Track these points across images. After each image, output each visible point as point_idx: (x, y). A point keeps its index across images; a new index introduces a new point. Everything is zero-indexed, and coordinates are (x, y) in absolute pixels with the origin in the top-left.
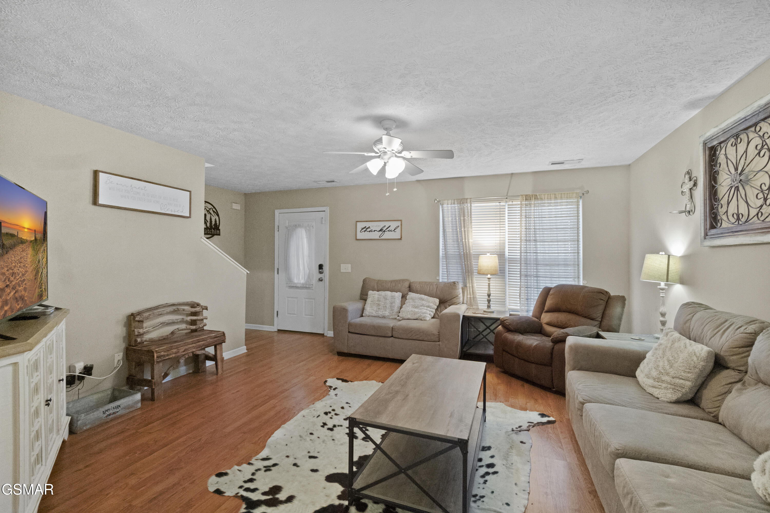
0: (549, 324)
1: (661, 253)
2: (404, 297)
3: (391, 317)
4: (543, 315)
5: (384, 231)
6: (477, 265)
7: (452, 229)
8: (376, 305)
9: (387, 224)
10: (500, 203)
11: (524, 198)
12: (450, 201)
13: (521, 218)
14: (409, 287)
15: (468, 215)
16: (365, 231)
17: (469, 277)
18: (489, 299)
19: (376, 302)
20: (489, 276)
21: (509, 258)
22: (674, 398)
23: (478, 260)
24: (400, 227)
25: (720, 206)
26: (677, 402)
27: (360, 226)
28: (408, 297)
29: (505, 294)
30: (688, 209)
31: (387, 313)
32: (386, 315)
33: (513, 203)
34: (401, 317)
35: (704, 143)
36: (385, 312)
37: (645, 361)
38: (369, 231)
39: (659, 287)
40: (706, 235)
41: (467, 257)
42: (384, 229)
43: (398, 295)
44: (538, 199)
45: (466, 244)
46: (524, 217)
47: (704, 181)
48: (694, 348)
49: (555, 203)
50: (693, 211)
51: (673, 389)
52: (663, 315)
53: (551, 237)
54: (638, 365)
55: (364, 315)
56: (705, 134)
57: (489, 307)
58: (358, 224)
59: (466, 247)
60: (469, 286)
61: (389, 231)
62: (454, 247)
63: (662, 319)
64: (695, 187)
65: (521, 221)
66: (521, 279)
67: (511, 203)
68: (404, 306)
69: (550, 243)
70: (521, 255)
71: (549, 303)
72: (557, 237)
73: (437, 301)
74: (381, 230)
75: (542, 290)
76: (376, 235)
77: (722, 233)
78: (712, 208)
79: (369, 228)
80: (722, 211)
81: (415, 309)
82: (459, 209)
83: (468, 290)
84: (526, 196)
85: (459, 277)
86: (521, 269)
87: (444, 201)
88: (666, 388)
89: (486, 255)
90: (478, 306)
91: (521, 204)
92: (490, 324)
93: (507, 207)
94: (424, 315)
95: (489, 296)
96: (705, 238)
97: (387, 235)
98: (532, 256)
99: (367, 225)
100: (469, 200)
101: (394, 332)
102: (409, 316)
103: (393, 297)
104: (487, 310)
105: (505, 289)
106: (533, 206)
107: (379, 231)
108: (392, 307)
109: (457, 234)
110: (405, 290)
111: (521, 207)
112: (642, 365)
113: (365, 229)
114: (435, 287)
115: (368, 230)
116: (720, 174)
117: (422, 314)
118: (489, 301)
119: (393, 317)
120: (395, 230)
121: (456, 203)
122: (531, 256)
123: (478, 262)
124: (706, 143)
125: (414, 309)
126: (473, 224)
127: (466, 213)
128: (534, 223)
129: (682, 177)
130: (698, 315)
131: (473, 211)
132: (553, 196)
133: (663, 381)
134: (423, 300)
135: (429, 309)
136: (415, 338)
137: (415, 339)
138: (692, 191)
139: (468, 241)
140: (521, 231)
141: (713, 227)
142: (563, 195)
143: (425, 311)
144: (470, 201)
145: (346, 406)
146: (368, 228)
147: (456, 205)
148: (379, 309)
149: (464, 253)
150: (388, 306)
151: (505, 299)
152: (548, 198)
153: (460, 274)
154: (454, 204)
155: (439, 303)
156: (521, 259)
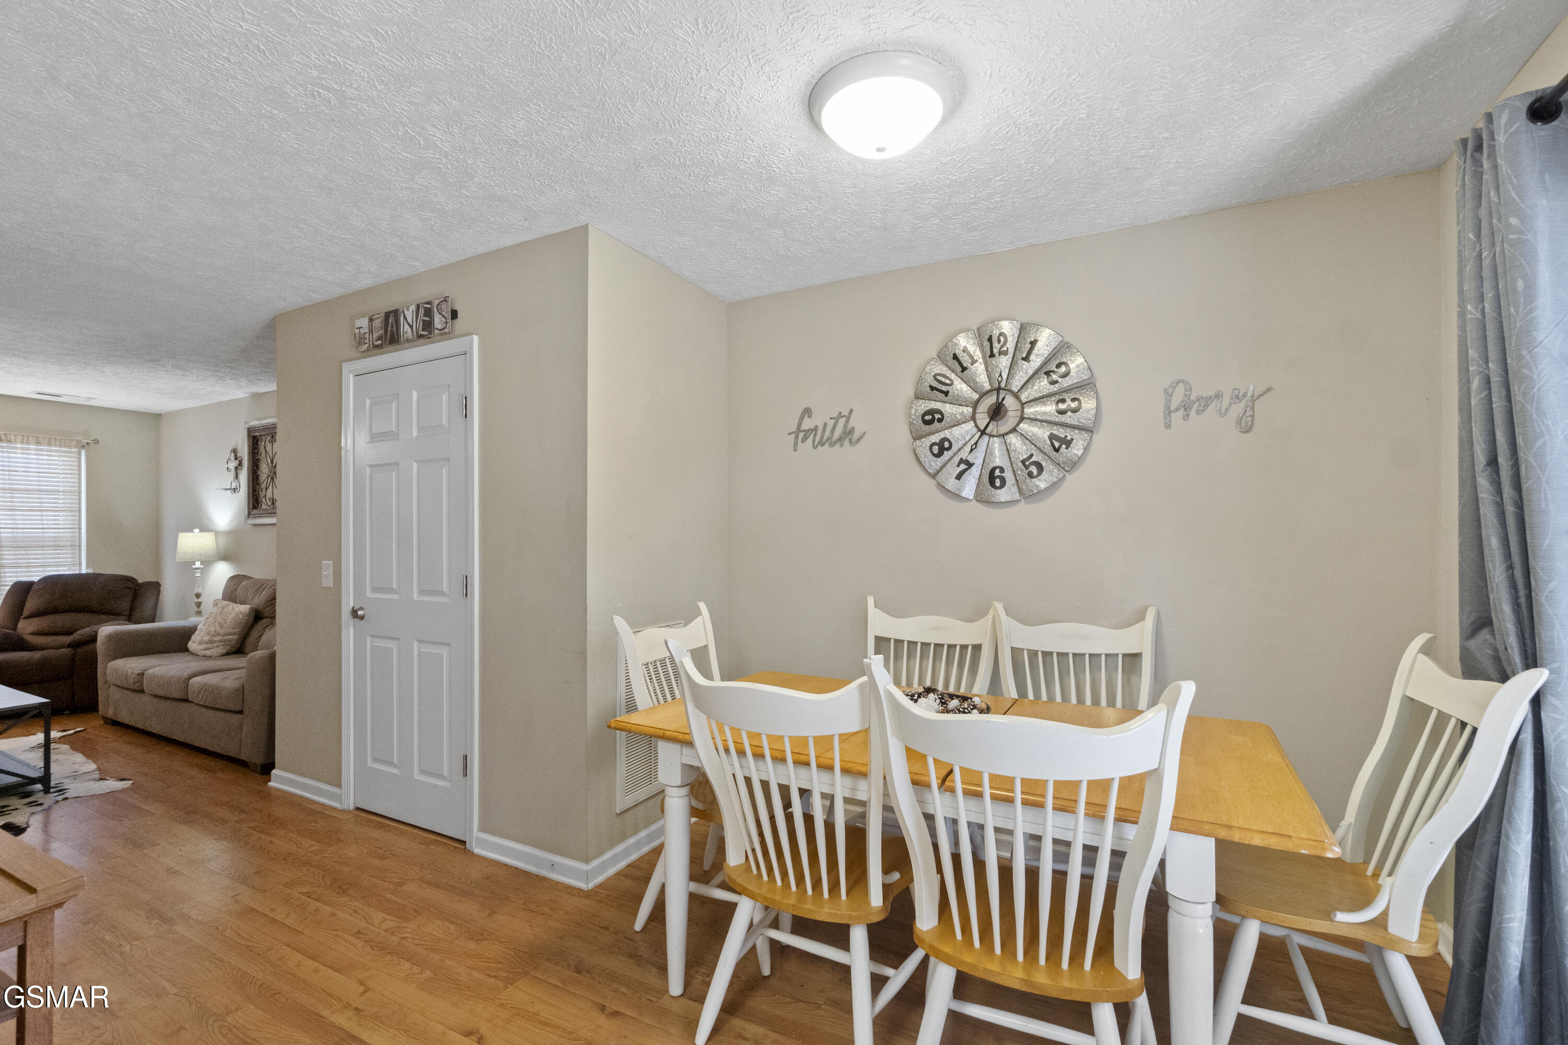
0: (32, 633)
1: (195, 530)
4: (22, 622)
22: (225, 651)
25: (260, 490)
26: (227, 654)
30: (233, 487)
35: (247, 431)
37: (197, 632)
39: (193, 567)
40: (249, 514)
47: (248, 464)
48: (240, 608)
50: (238, 490)
51: (223, 645)
52: (198, 596)
54: (189, 638)
56: (249, 422)
63: (196, 600)
64: (241, 467)
71: (30, 603)
77: (262, 514)
78: (254, 491)
80: (262, 494)
88: (218, 646)
96: (248, 517)
112: (193, 638)
116: (261, 461)
124: (249, 432)
129: (228, 454)
130: (243, 584)
133: (214, 642)
138: (238, 471)
141: (254, 507)
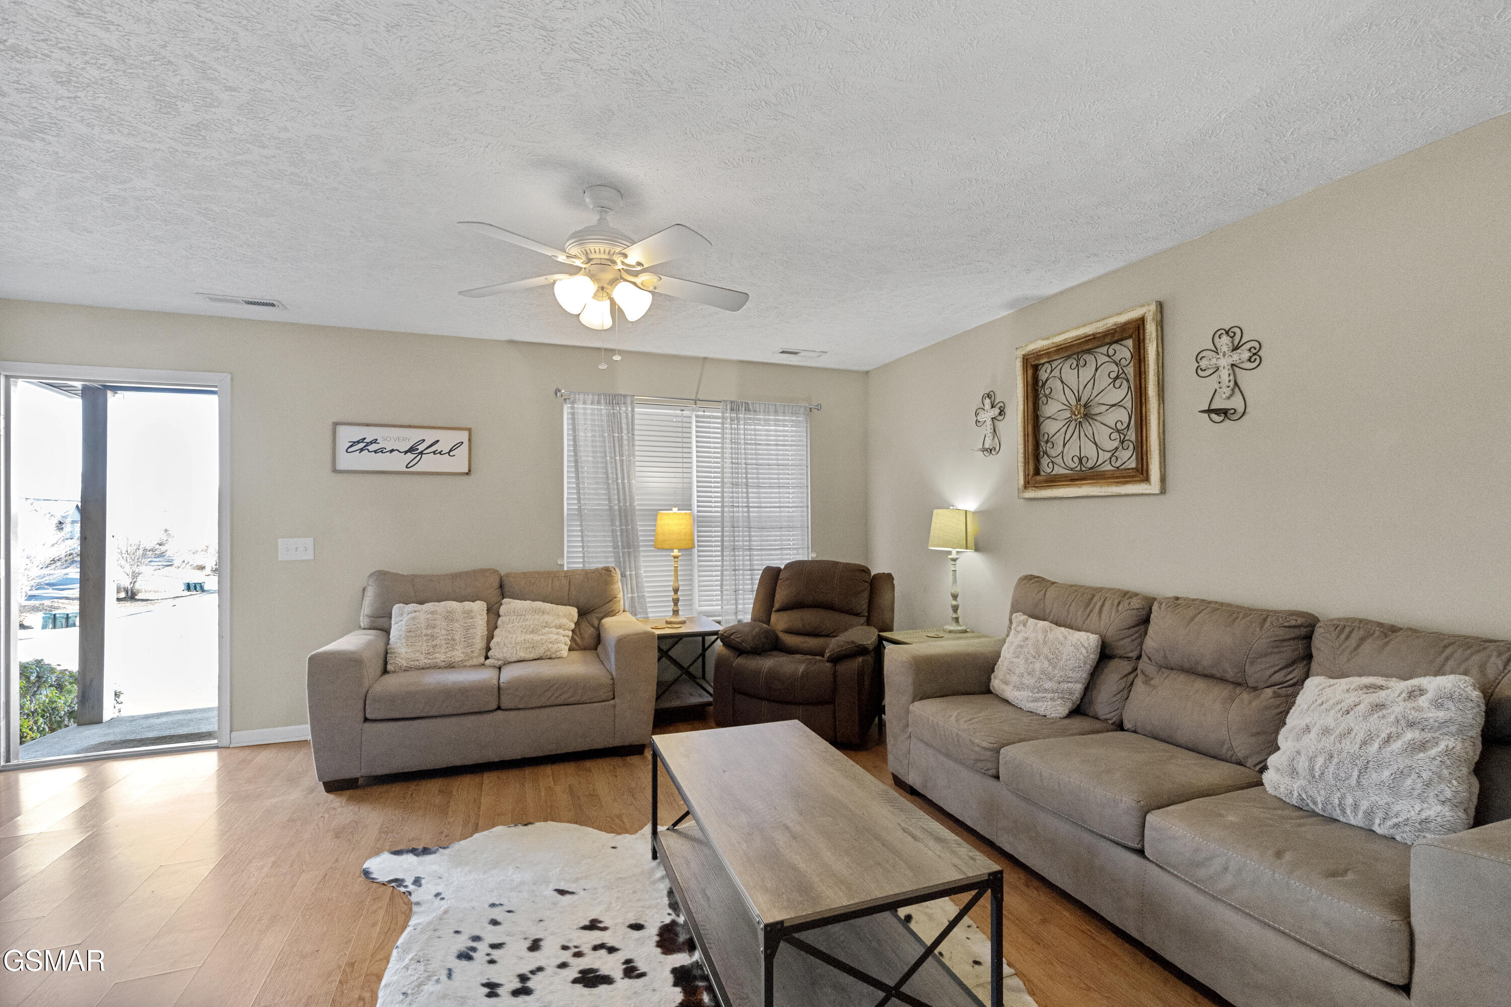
0: (789, 632)
2: (493, 613)
3: (470, 663)
4: (774, 617)
5: (421, 453)
6: (654, 530)
7: (593, 456)
8: (425, 638)
9: (430, 436)
10: (683, 410)
11: (729, 407)
12: (590, 397)
13: (723, 443)
14: (501, 586)
15: (628, 429)
16: (362, 450)
17: (629, 558)
18: (675, 597)
19: (424, 631)
20: (676, 552)
21: (698, 517)
22: (1065, 710)
23: (656, 520)
24: (465, 447)
25: (1049, 445)
27: (347, 435)
28: (502, 610)
29: (691, 585)
31: (458, 655)
32: (457, 659)
33: (706, 413)
34: (499, 660)
35: (1023, 358)
36: (454, 653)
38: (375, 452)
39: (949, 556)
40: (1027, 483)
41: (626, 516)
42: (421, 448)
43: (479, 607)
44: (749, 410)
45: (624, 488)
46: (728, 441)
47: (1024, 411)
48: (1077, 637)
49: (775, 420)
50: (997, 448)
51: (1060, 698)
52: (956, 597)
53: (769, 479)
55: (389, 667)
56: (1027, 345)
57: (676, 612)
58: (341, 430)
59: (624, 494)
60: (630, 575)
61: (434, 453)
62: (598, 494)
63: (954, 603)
64: (1002, 417)
65: (722, 448)
66: (722, 555)
67: (702, 413)
68: (497, 632)
69: (768, 490)
70: (723, 512)
71: (781, 596)
72: (778, 479)
73: (574, 612)
74: (411, 450)
75: (761, 572)
76: (398, 462)
78: (1037, 448)
79: (375, 441)
80: (1053, 451)
81: (532, 636)
82: (608, 415)
83: (629, 582)
84: (732, 402)
85: (607, 557)
86: (723, 536)
87: (577, 396)
89: (670, 512)
90: (646, 613)
91: (723, 418)
92: (668, 647)
93: (694, 419)
94: (555, 646)
95: (676, 591)
96: (1026, 487)
97: (428, 463)
98: (740, 513)
99: (369, 434)
100: (629, 400)
101: (503, 698)
102: (522, 655)
103: (468, 614)
104: (674, 620)
105: (691, 575)
106: (742, 422)
107: (406, 452)
108: (468, 639)
109: (606, 468)
110: (494, 593)
111: (723, 423)
113: (361, 445)
114: (565, 582)
115: (372, 447)
117: (550, 646)
118: (676, 602)
119: (475, 661)
120: (451, 451)
121: (603, 402)
122: (738, 512)
123: (655, 525)
124: (1027, 359)
125: (529, 637)
126: (637, 448)
127: (624, 427)
128: (745, 454)
129: (974, 402)
130: (1052, 592)
131: (636, 422)
132: (772, 409)
133: (1045, 690)
134: (543, 613)
135: (561, 631)
136: (559, 701)
137: (561, 702)
139: (629, 483)
140: (723, 467)
141: (1037, 473)
142: (786, 408)
143: (555, 637)
144: (632, 402)
145: (497, 914)
146: (371, 443)
147: (602, 407)
148: (435, 646)
149: (619, 506)
150: (457, 638)
151: (691, 595)
152: (764, 411)
153: (611, 552)
154: (599, 403)
155: (579, 616)
156: (723, 516)
